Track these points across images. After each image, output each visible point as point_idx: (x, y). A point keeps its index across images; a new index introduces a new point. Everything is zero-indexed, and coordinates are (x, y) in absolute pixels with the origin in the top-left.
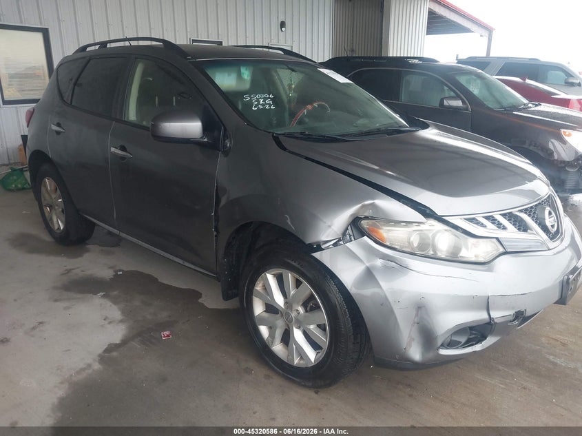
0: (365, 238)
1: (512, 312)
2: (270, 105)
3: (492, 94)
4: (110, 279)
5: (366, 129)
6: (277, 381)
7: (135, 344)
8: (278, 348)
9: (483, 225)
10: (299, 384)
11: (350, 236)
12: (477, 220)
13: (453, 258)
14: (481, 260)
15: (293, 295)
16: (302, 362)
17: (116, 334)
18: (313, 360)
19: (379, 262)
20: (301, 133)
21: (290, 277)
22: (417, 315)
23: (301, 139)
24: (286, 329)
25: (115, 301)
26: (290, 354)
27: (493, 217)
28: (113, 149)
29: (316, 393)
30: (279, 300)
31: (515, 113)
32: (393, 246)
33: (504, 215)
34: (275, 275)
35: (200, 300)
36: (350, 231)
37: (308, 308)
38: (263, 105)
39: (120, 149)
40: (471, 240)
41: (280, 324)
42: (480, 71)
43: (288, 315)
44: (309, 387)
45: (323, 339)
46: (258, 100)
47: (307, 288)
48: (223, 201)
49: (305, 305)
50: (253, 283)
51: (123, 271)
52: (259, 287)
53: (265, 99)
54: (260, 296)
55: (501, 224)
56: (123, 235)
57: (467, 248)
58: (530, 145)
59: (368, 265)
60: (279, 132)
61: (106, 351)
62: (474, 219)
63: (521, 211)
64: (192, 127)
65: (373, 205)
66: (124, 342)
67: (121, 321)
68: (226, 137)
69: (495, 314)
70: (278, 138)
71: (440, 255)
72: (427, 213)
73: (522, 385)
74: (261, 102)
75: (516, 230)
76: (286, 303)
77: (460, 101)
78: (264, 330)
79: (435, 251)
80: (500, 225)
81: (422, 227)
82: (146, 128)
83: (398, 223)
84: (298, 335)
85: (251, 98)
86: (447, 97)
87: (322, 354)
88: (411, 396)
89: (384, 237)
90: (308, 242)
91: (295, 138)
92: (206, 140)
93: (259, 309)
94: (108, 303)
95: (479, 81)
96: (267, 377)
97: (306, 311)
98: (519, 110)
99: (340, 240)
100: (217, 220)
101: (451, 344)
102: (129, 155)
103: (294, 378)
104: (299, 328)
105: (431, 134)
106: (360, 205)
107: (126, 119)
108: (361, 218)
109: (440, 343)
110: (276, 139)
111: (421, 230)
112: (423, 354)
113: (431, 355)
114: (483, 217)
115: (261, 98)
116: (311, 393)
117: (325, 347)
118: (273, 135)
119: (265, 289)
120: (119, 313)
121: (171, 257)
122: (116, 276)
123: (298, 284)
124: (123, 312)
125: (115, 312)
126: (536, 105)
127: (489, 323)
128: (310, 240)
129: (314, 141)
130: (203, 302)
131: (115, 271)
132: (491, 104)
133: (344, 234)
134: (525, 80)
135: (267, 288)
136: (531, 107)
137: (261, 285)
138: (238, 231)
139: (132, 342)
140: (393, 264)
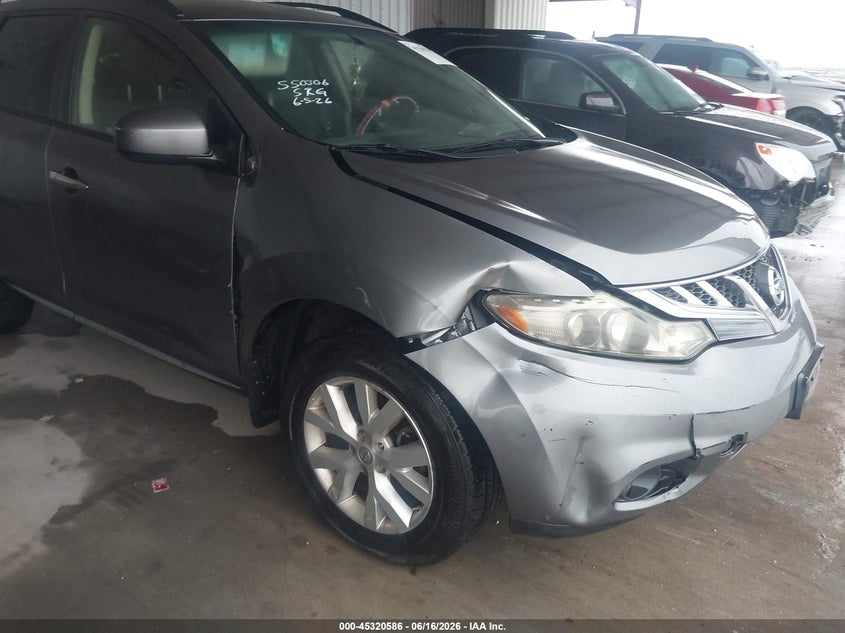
0: (495, 326)
1: (727, 438)
2: (323, 99)
3: (656, 90)
4: (63, 391)
5: (482, 141)
6: (348, 555)
7: (106, 505)
8: (348, 503)
9: (682, 300)
10: (385, 561)
11: (468, 322)
12: (673, 291)
13: (635, 354)
14: (678, 355)
15: (373, 420)
16: (388, 525)
17: (73, 488)
18: (407, 524)
19: (518, 365)
20: (379, 146)
21: (367, 391)
22: (580, 450)
23: (379, 156)
24: (361, 474)
25: (71, 429)
26: (369, 513)
27: (696, 285)
28: (53, 175)
29: (413, 572)
30: (349, 427)
31: (690, 118)
32: (540, 338)
33: (711, 281)
34: (341, 387)
35: (215, 423)
36: (467, 314)
37: (399, 440)
38: (311, 97)
39: (65, 175)
40: (664, 324)
41: (352, 467)
42: (637, 54)
43: (364, 452)
44: (401, 565)
45: (425, 490)
46: (302, 90)
47: (396, 408)
48: (247, 263)
49: (393, 435)
50: (304, 400)
51: (85, 378)
52: (313, 407)
53: (314, 88)
54: (316, 421)
55: (708, 296)
56: (80, 319)
57: (657, 339)
58: (712, 166)
59: (499, 370)
60: (339, 145)
61: (56, 519)
62: (668, 289)
63: (735, 274)
64: (191, 136)
65: (508, 270)
66: (88, 502)
67: (82, 465)
68: (248, 152)
69: (702, 443)
70: (339, 154)
71: (615, 349)
72: (594, 281)
73: (726, 537)
74: (308, 93)
75: (729, 304)
76: (360, 432)
77: (611, 99)
78: (324, 476)
79: (606, 343)
80: (707, 299)
81: (587, 305)
82: (108, 138)
83: (547, 299)
84: (382, 484)
85: (291, 85)
86: (591, 93)
87: (423, 513)
88: (562, 568)
89: (523, 323)
90: (399, 334)
91: (368, 154)
92: (213, 158)
93: (314, 442)
94: (57, 434)
95: (635, 70)
96: (332, 550)
97: (395, 445)
98: (693, 114)
99: (452, 329)
100: (238, 295)
101: (632, 494)
102: (80, 184)
103: (377, 552)
104: (383, 471)
105: (581, 148)
106: (486, 270)
107: (75, 123)
108: (487, 292)
109: (616, 492)
110: (337, 156)
111: (585, 310)
112: (589, 513)
113: (601, 513)
114: (682, 286)
115: (307, 86)
116: (404, 574)
117: (428, 502)
118: (330, 150)
119: (325, 409)
120: (78, 450)
121: (163, 356)
122: (72, 385)
123: (381, 401)
124: (85, 448)
125: (70, 449)
126: (717, 107)
127: (692, 458)
128: (403, 330)
129: (398, 160)
130: (220, 426)
131: (70, 378)
132: (654, 104)
133: (459, 319)
134: (694, 70)
135: (327, 407)
136: (710, 110)
137: (317, 403)
138: (275, 314)
139: (102, 502)
140: (540, 368)
